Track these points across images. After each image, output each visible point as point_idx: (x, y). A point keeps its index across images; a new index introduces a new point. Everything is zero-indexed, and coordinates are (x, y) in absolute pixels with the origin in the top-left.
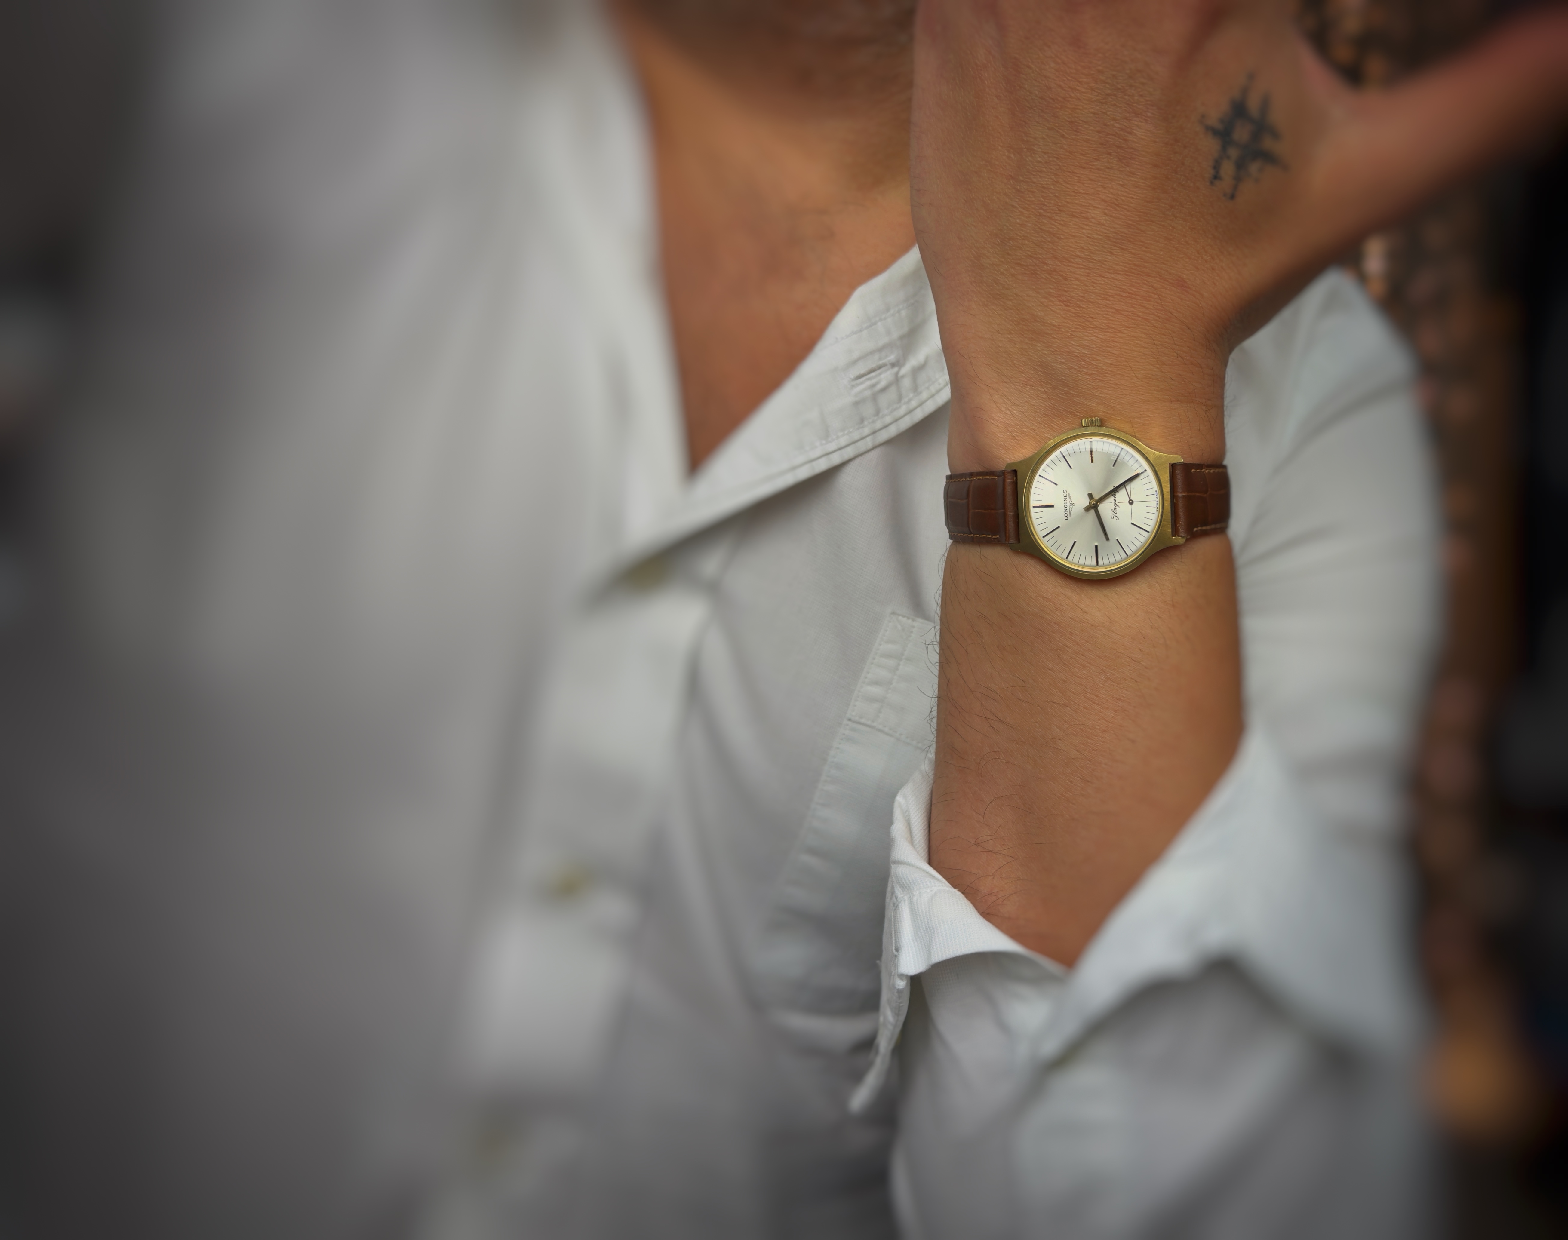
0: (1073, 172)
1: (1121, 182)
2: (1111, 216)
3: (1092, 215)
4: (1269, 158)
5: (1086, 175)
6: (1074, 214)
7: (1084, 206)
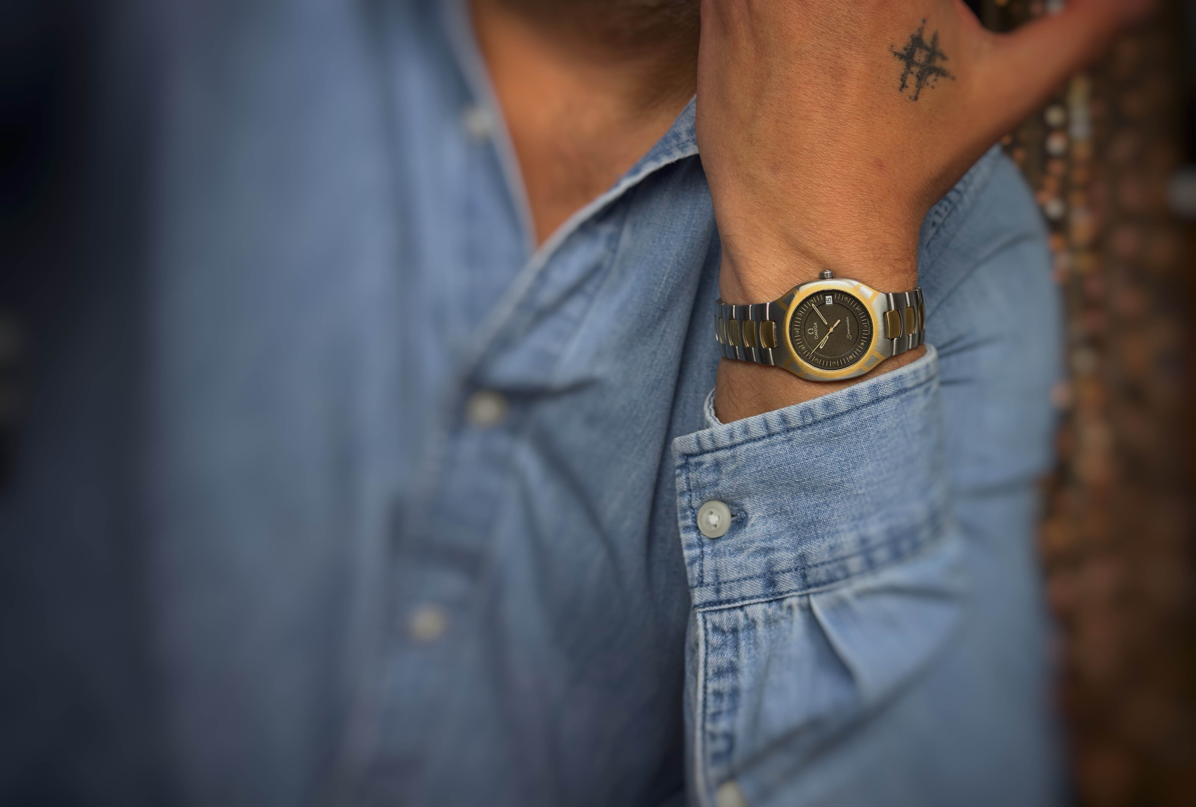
4: (941, 72)
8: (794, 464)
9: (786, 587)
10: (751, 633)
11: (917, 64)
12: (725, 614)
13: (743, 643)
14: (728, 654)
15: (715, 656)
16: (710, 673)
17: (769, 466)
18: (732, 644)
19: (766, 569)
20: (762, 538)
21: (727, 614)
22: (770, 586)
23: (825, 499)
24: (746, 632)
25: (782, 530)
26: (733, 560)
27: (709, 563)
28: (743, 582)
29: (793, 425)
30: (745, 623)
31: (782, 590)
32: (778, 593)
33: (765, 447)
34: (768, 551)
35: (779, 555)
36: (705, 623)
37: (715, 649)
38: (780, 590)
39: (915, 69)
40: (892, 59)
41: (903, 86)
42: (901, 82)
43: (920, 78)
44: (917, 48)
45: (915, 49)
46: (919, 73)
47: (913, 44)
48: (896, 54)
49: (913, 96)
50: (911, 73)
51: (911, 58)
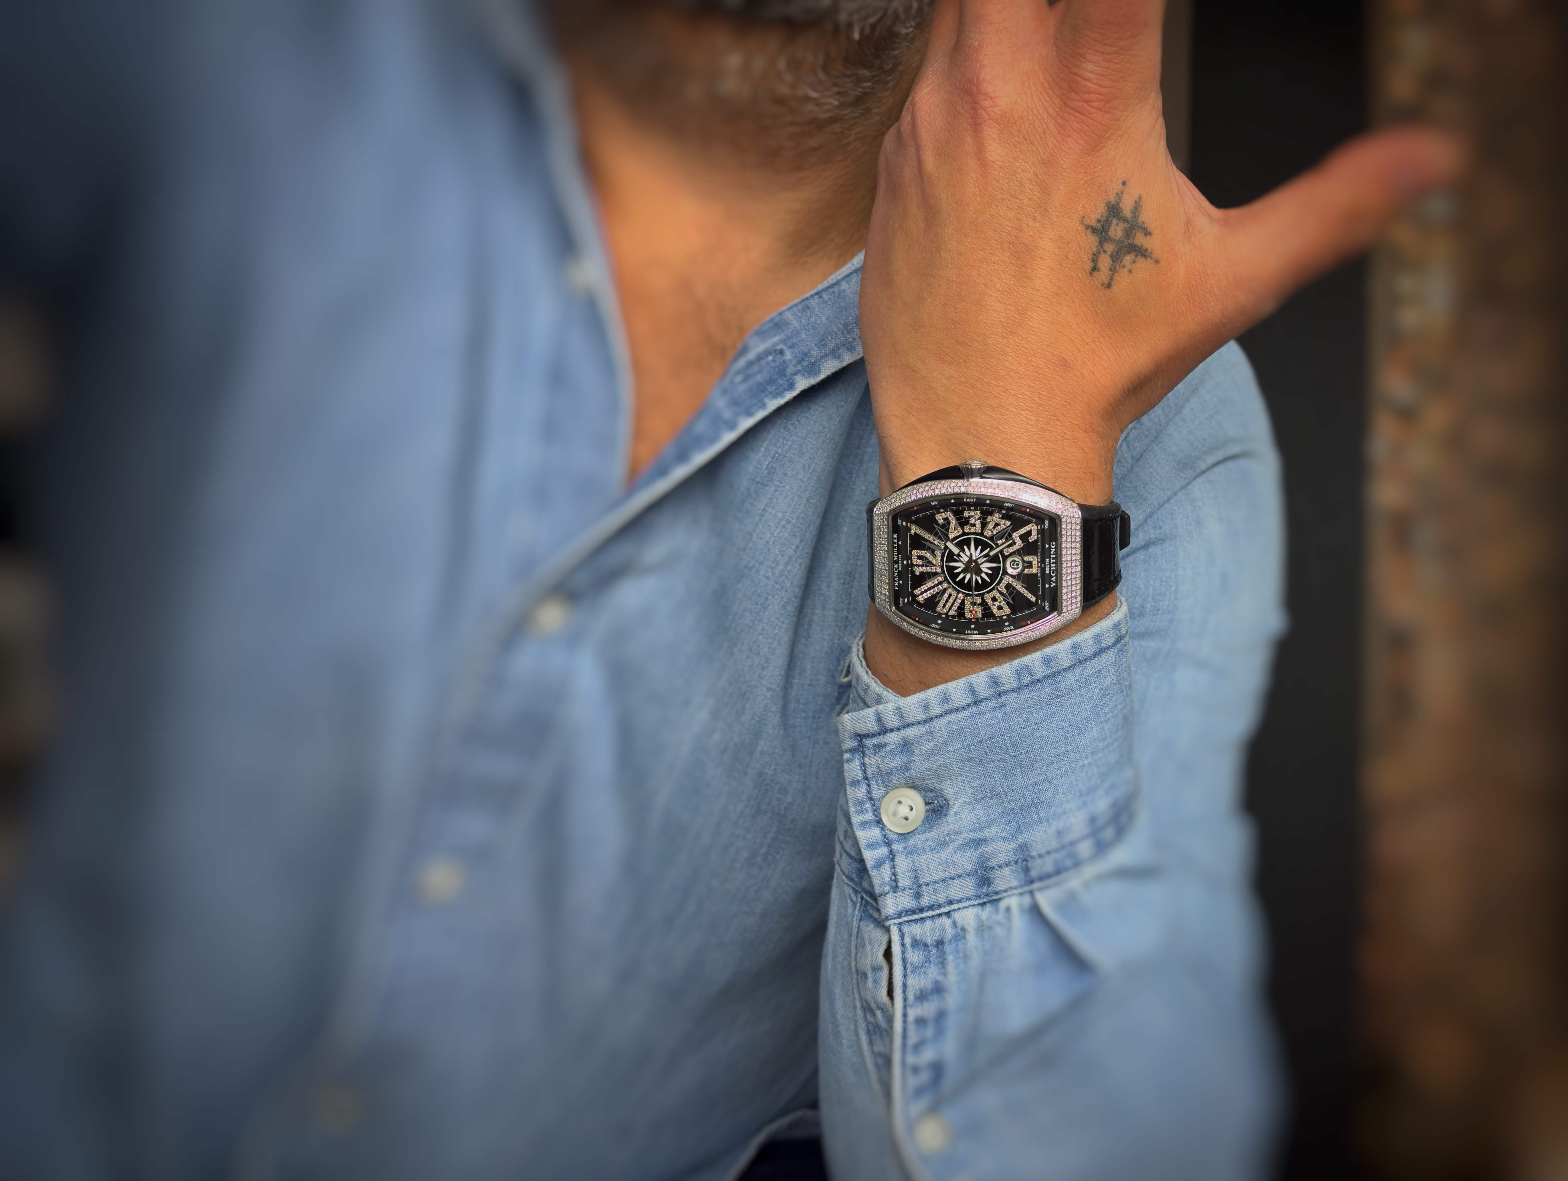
4: (1140, 252)
8: (1009, 735)
9: (1004, 885)
10: (959, 944)
11: (1113, 240)
12: (928, 923)
13: (950, 958)
14: (933, 973)
15: (917, 977)
16: (911, 997)
17: (979, 740)
18: (936, 960)
19: (977, 865)
20: (970, 828)
21: (930, 923)
22: (984, 885)
23: (1045, 775)
24: (953, 944)
25: (995, 817)
26: (936, 856)
27: (903, 863)
28: (950, 882)
29: (1006, 687)
30: (953, 933)
31: (999, 888)
32: (993, 893)
33: (972, 716)
34: (978, 843)
35: (995, 847)
36: (902, 937)
37: (916, 968)
38: (996, 889)
39: (1110, 247)
40: (1083, 234)
41: (1095, 269)
42: (1093, 263)
43: (1116, 258)
44: (1114, 220)
45: (1112, 220)
46: (1114, 252)
47: (1109, 214)
48: (1087, 227)
49: (1106, 281)
50: (1105, 251)
51: (1105, 232)
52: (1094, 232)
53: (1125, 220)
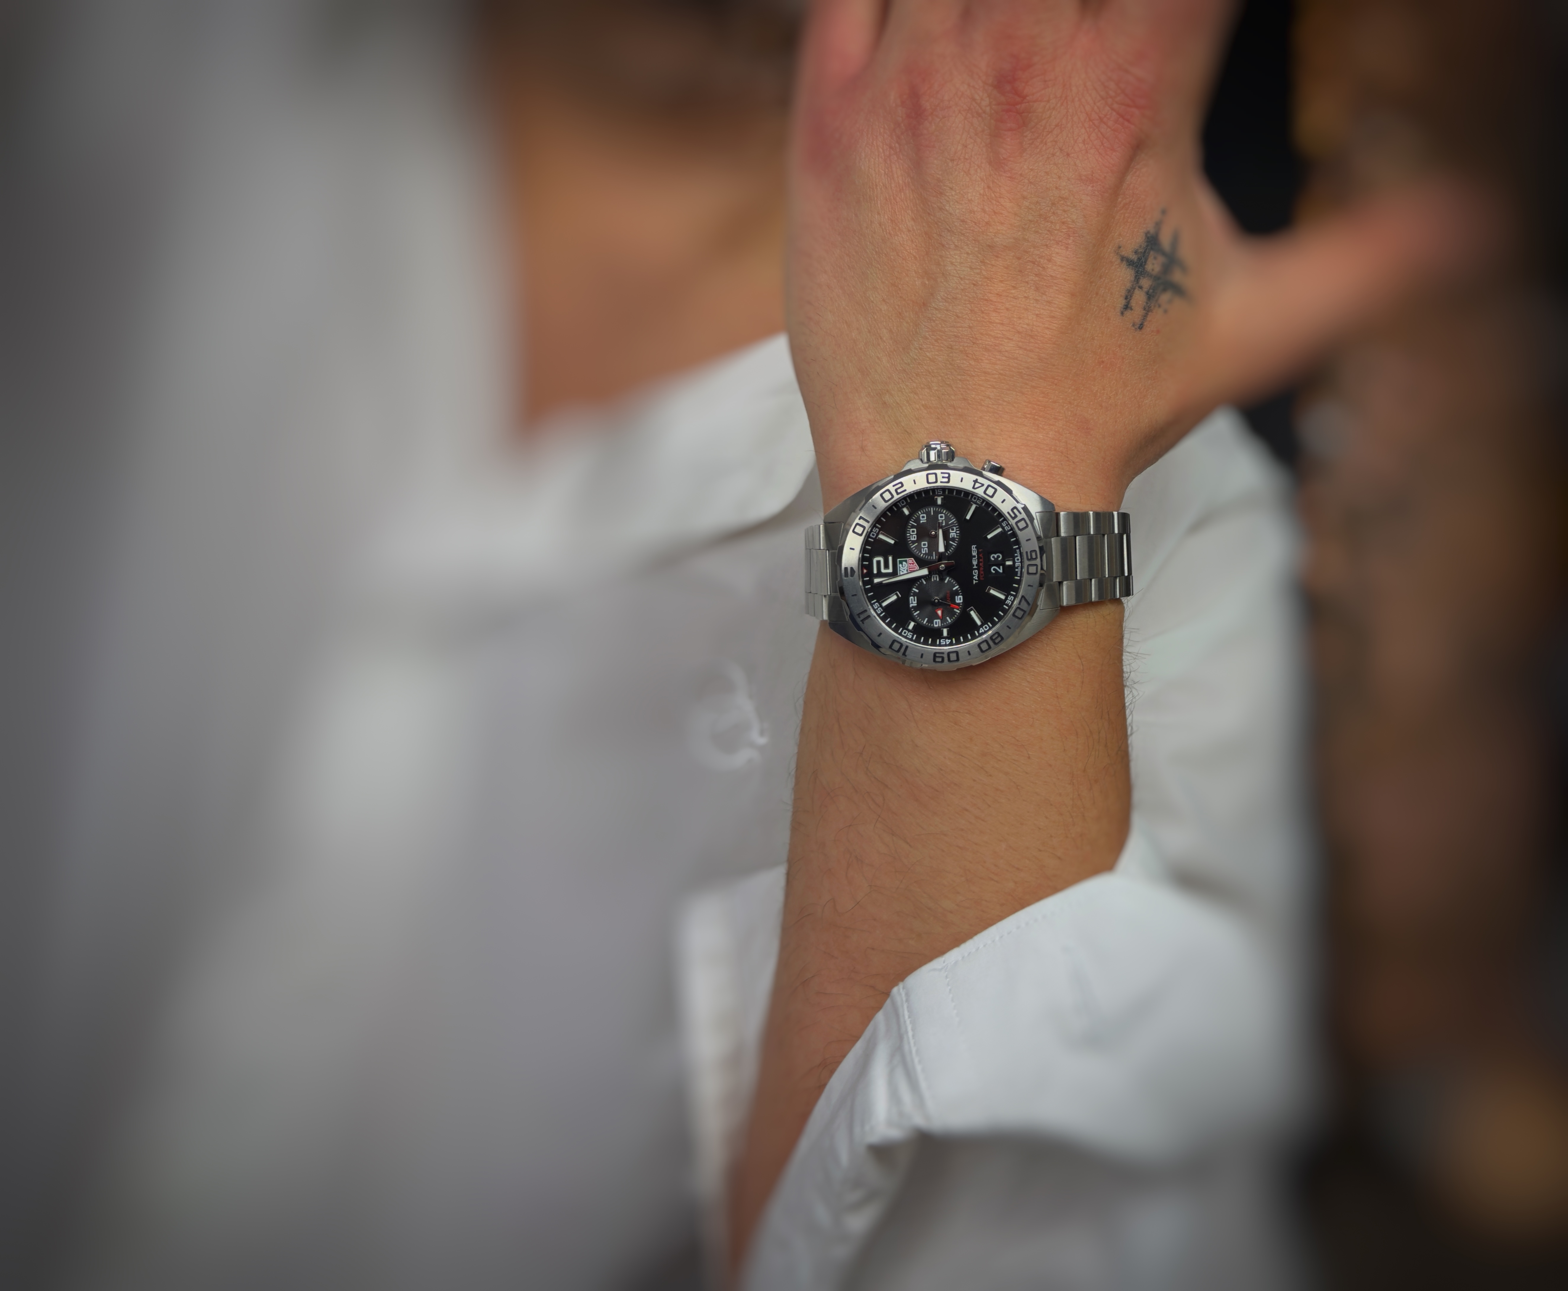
0: (991, 301)
1: (1037, 312)
2: (1025, 349)
3: (1006, 348)
4: (1178, 290)
5: (1002, 303)
6: (987, 346)
7: (997, 337)
11: (1150, 275)
39: (1146, 283)
40: (1117, 266)
41: (1127, 307)
42: (1125, 301)
43: (1151, 296)
44: (1152, 253)
45: (1149, 253)
46: (1150, 289)
47: (1147, 246)
48: (1123, 258)
49: (1138, 321)
50: (1141, 288)
51: (1141, 265)
52: (1129, 265)
53: (1164, 253)
